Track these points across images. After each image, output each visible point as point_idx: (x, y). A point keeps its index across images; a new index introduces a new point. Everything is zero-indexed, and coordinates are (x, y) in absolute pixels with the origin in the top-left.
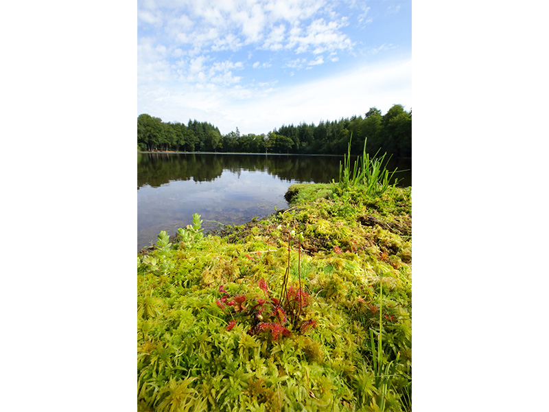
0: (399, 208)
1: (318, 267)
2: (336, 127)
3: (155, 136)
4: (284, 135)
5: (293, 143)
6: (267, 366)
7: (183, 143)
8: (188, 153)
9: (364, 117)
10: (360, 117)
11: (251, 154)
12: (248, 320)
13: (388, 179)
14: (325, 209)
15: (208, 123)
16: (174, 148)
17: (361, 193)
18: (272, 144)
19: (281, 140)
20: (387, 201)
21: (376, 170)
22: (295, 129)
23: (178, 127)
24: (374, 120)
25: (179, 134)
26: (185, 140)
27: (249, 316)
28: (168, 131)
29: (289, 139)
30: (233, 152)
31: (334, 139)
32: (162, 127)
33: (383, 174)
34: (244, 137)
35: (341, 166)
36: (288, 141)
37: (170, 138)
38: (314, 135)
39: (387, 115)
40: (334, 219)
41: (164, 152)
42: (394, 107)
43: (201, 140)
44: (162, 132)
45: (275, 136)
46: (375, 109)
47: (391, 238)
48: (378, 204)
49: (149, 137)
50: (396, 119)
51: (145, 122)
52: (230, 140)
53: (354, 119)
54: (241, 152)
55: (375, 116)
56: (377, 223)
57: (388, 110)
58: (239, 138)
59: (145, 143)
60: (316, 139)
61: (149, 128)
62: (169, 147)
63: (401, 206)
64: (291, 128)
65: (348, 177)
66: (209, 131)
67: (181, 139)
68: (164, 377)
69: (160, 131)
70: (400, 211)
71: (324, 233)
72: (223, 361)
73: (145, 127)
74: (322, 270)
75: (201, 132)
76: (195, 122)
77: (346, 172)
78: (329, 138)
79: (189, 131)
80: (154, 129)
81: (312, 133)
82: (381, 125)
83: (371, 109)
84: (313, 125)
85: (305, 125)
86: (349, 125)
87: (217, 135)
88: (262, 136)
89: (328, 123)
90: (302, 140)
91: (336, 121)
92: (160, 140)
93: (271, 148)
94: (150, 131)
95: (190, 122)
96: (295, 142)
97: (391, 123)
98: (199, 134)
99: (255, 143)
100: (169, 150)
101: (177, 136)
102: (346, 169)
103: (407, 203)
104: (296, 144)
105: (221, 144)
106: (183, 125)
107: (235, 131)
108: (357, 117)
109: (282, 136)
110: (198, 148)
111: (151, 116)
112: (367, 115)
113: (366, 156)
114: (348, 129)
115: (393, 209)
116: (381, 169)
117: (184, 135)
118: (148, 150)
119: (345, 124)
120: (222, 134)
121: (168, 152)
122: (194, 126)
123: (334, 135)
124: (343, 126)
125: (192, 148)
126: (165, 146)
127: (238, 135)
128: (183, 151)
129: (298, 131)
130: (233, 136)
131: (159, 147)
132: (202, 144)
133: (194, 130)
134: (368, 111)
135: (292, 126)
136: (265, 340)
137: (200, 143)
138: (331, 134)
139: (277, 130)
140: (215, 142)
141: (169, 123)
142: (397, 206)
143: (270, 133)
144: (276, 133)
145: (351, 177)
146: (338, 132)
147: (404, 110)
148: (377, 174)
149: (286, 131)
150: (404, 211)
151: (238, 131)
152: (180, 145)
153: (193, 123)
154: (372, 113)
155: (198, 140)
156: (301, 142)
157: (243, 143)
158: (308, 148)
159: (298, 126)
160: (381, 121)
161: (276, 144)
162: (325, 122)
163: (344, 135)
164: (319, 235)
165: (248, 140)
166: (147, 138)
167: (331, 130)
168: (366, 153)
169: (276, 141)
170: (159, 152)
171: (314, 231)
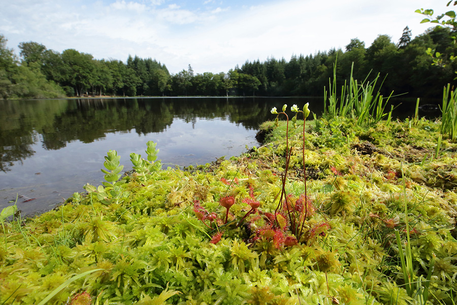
0: (398, 140)
1: (314, 187)
2: (311, 63)
3: (85, 77)
4: (248, 74)
5: (260, 84)
6: (271, 276)
7: (121, 85)
8: (128, 97)
9: (344, 50)
10: (340, 51)
11: (208, 97)
12: (237, 233)
13: (382, 107)
14: (311, 141)
15: (153, 59)
16: (109, 92)
17: (351, 123)
18: (234, 85)
19: (245, 79)
20: (383, 132)
21: (367, 96)
22: (262, 66)
23: (114, 65)
24: (357, 54)
25: (115, 74)
26: (124, 82)
27: (239, 228)
28: (102, 71)
29: (255, 78)
30: (185, 95)
31: (310, 77)
32: (94, 66)
33: (376, 100)
34: (198, 77)
35: (325, 93)
36: (253, 81)
37: (104, 79)
38: (285, 73)
39: (371, 47)
40: (322, 150)
41: (96, 97)
42: (378, 39)
43: (144, 82)
44: (94, 71)
45: (237, 74)
46: (357, 41)
47: (394, 164)
48: (373, 135)
49: (77, 78)
50: (382, 52)
51: (72, 60)
52: (181, 80)
53: (333, 53)
54: (196, 95)
55: (357, 49)
56: (375, 151)
57: (373, 42)
58: (193, 78)
59: (71, 86)
60: (287, 77)
61: (77, 67)
62: (103, 91)
63: (399, 138)
64: (257, 64)
65: (334, 106)
66: (155, 70)
67: (118, 80)
68: (132, 296)
69: (91, 70)
70: (399, 144)
71: (313, 162)
72: (211, 274)
73: (71, 65)
74: (319, 192)
75: (144, 71)
76: (137, 60)
77: (332, 100)
78: (303, 76)
79: (129, 70)
80: (84, 68)
81: (283, 70)
82: (365, 59)
83: (352, 41)
84: (283, 61)
85: (273, 62)
86: (327, 60)
87: (164, 75)
88: (221, 76)
89: (301, 58)
90: (271, 79)
91: (311, 56)
92: (91, 81)
93: (232, 89)
94: (78, 71)
95: (130, 59)
96: (262, 82)
97: (377, 57)
98: (141, 73)
99: (212, 84)
100: (103, 95)
101: (114, 76)
102: (331, 97)
103: (406, 134)
104: (263, 85)
105: (169, 86)
106: (121, 62)
107: (187, 70)
108: (336, 50)
109: (246, 75)
110: (140, 91)
111: (80, 52)
112: (348, 47)
113: (353, 83)
114: (326, 65)
115: (391, 140)
116: (374, 94)
117: (123, 75)
118: (75, 95)
119: (322, 59)
120: (171, 74)
121: (101, 97)
122: (135, 63)
123: (309, 72)
124: (320, 62)
125: (133, 91)
126: (98, 89)
127: (192, 74)
128: (122, 95)
129: (265, 69)
130: (185, 75)
131: (90, 91)
132: (146, 86)
133: (136, 69)
134: (349, 43)
135: (258, 63)
136: (263, 250)
137: (143, 85)
138: (305, 72)
139: (240, 68)
140: (162, 84)
141: (102, 61)
142: (395, 137)
143: (231, 72)
144: (239, 71)
145: (338, 106)
146: (313, 69)
147: (392, 42)
148: (370, 100)
149: (251, 69)
150: (404, 142)
151: (190, 69)
152: (118, 88)
153: (133, 60)
154: (354, 45)
155: (141, 81)
156: (269, 81)
157: (198, 84)
158: (278, 89)
159: (266, 63)
160: (365, 55)
161: (239, 85)
162: (298, 58)
163: (321, 73)
164: (307, 166)
165: (205, 81)
166: (74, 80)
167: (305, 66)
168: (354, 79)
169: (239, 80)
170: (90, 97)
171: (299, 163)
